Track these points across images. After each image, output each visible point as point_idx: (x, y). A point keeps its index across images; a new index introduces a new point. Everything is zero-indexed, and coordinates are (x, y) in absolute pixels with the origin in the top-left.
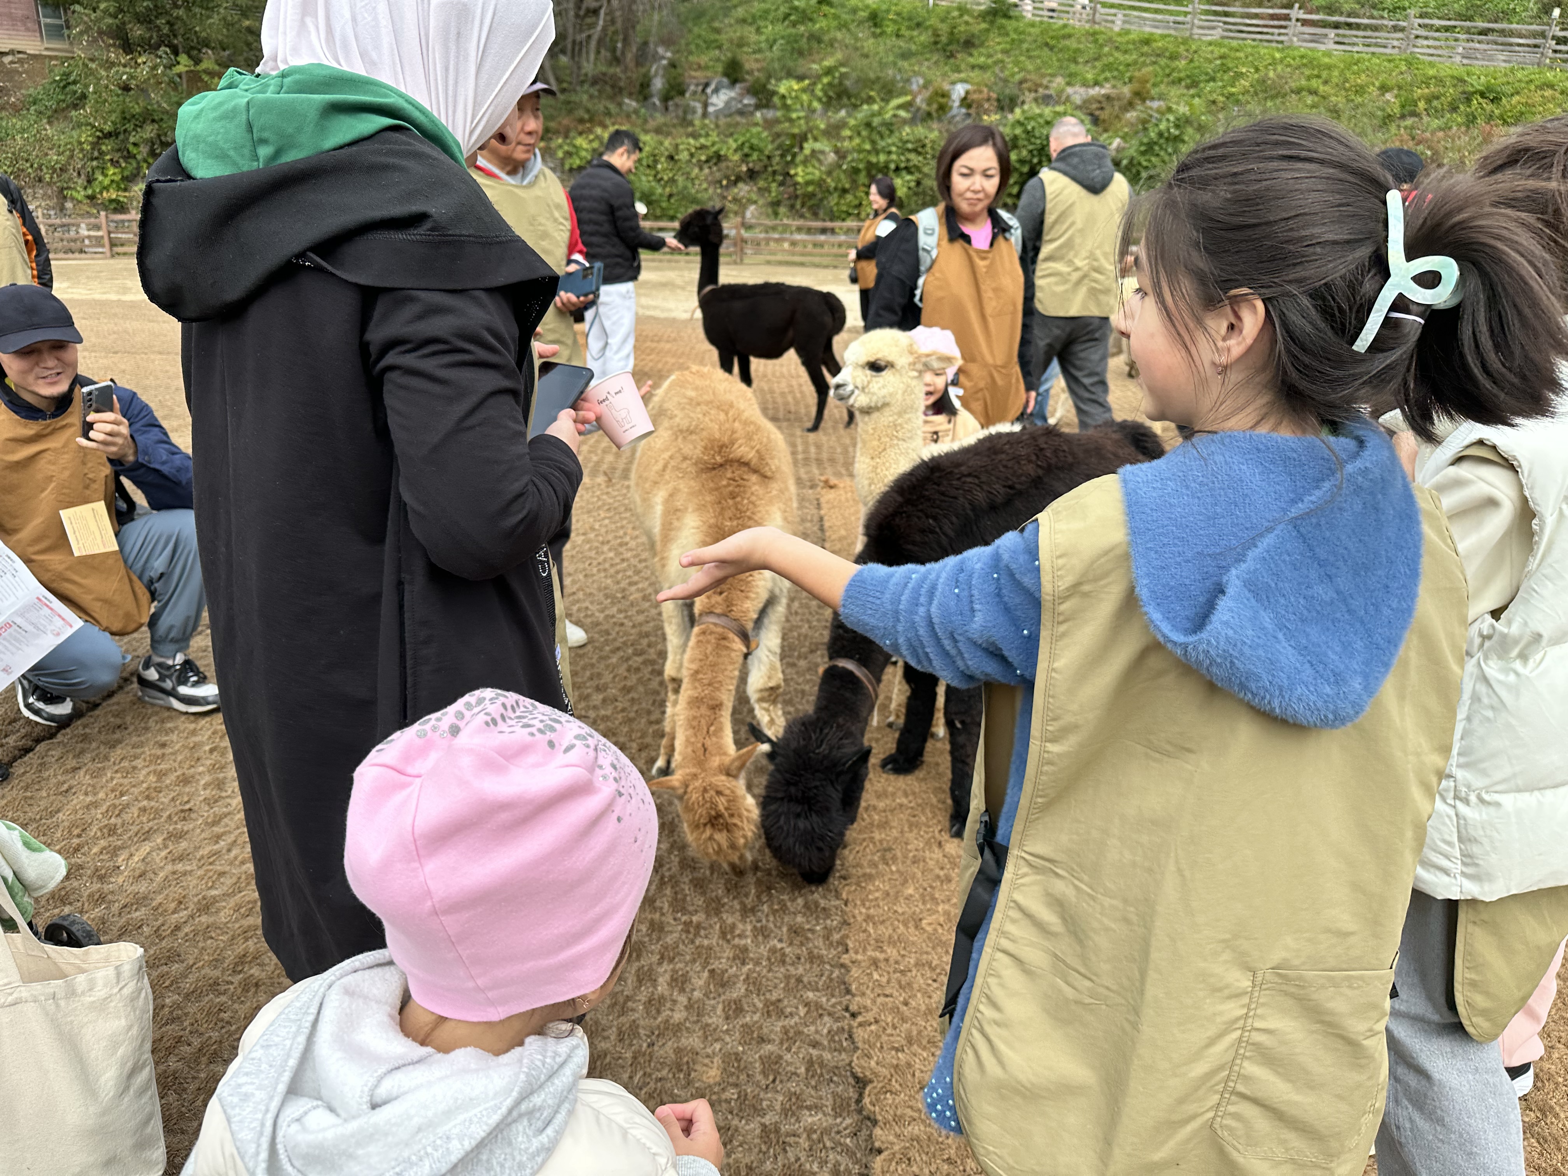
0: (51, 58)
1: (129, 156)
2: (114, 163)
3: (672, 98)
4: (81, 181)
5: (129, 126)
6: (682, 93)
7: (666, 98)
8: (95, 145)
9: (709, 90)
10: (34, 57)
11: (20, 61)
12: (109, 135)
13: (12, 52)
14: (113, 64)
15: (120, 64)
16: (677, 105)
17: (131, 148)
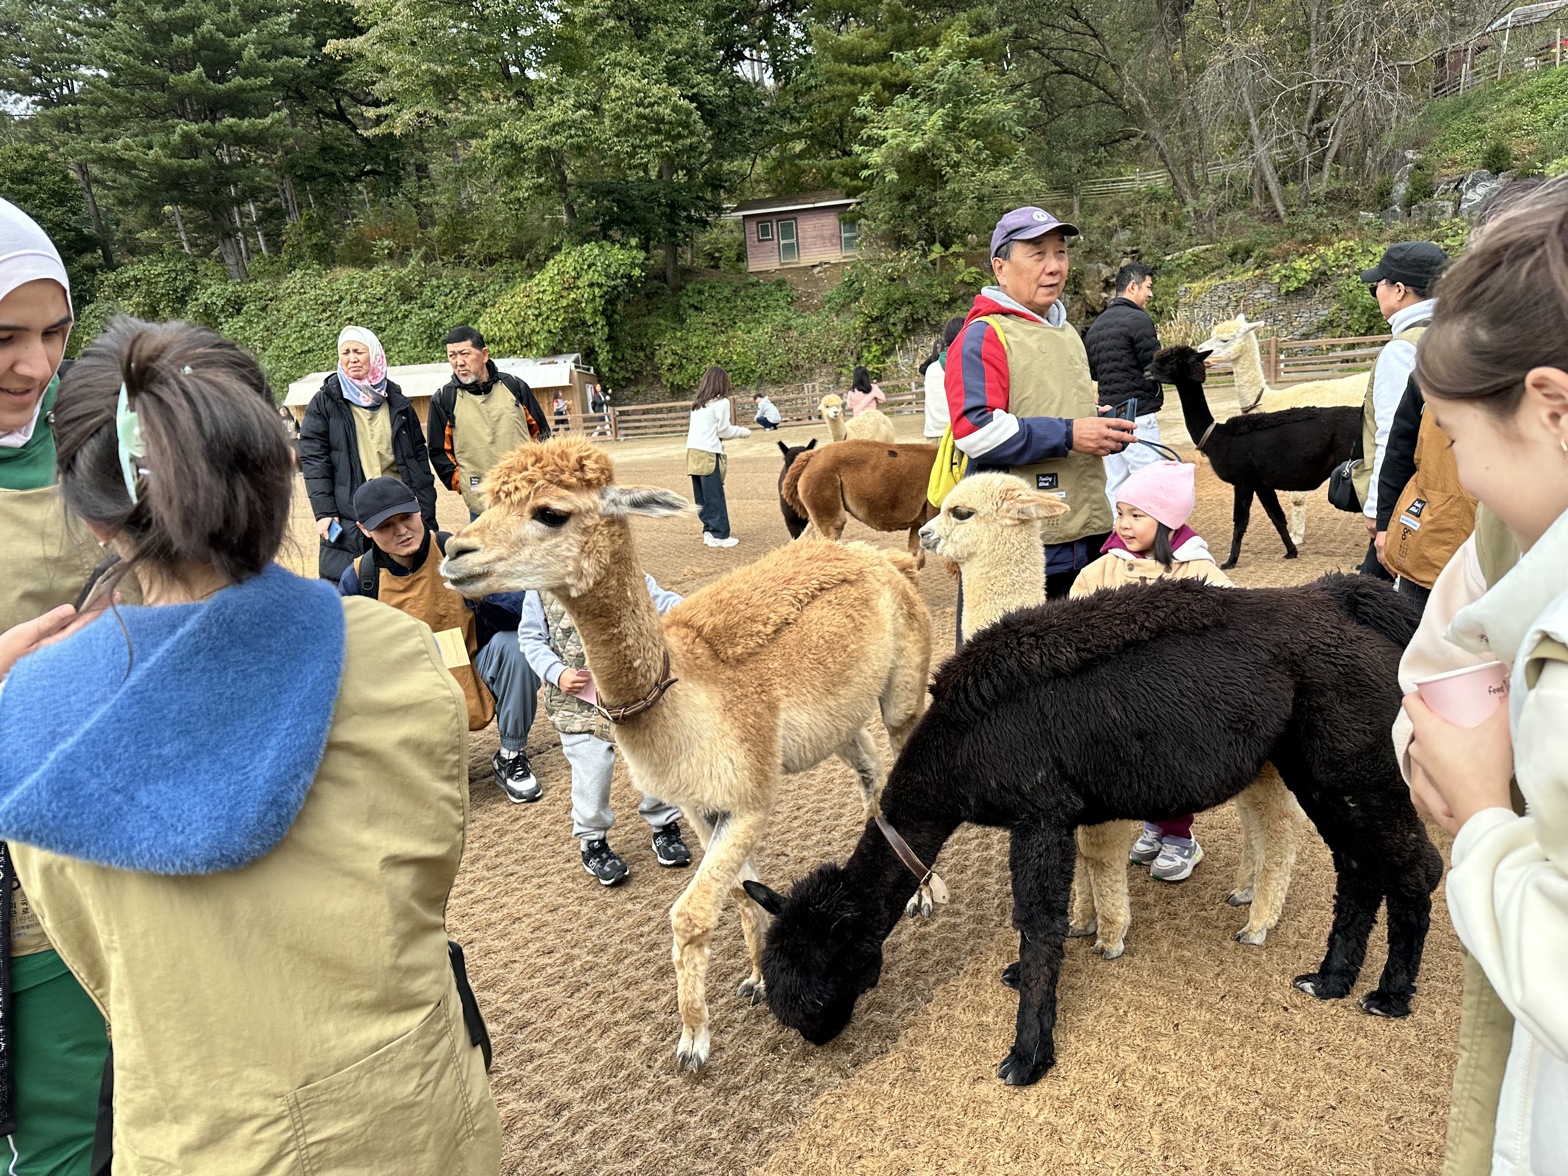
0: (845, 264)
1: (890, 334)
2: (878, 341)
3: (1415, 203)
4: (852, 359)
5: (891, 310)
6: (1429, 195)
7: (1409, 203)
8: (865, 329)
9: (1463, 186)
10: (835, 265)
11: (825, 270)
12: (876, 320)
13: (820, 264)
14: (883, 262)
15: (887, 261)
16: (1421, 208)
17: (891, 327)
